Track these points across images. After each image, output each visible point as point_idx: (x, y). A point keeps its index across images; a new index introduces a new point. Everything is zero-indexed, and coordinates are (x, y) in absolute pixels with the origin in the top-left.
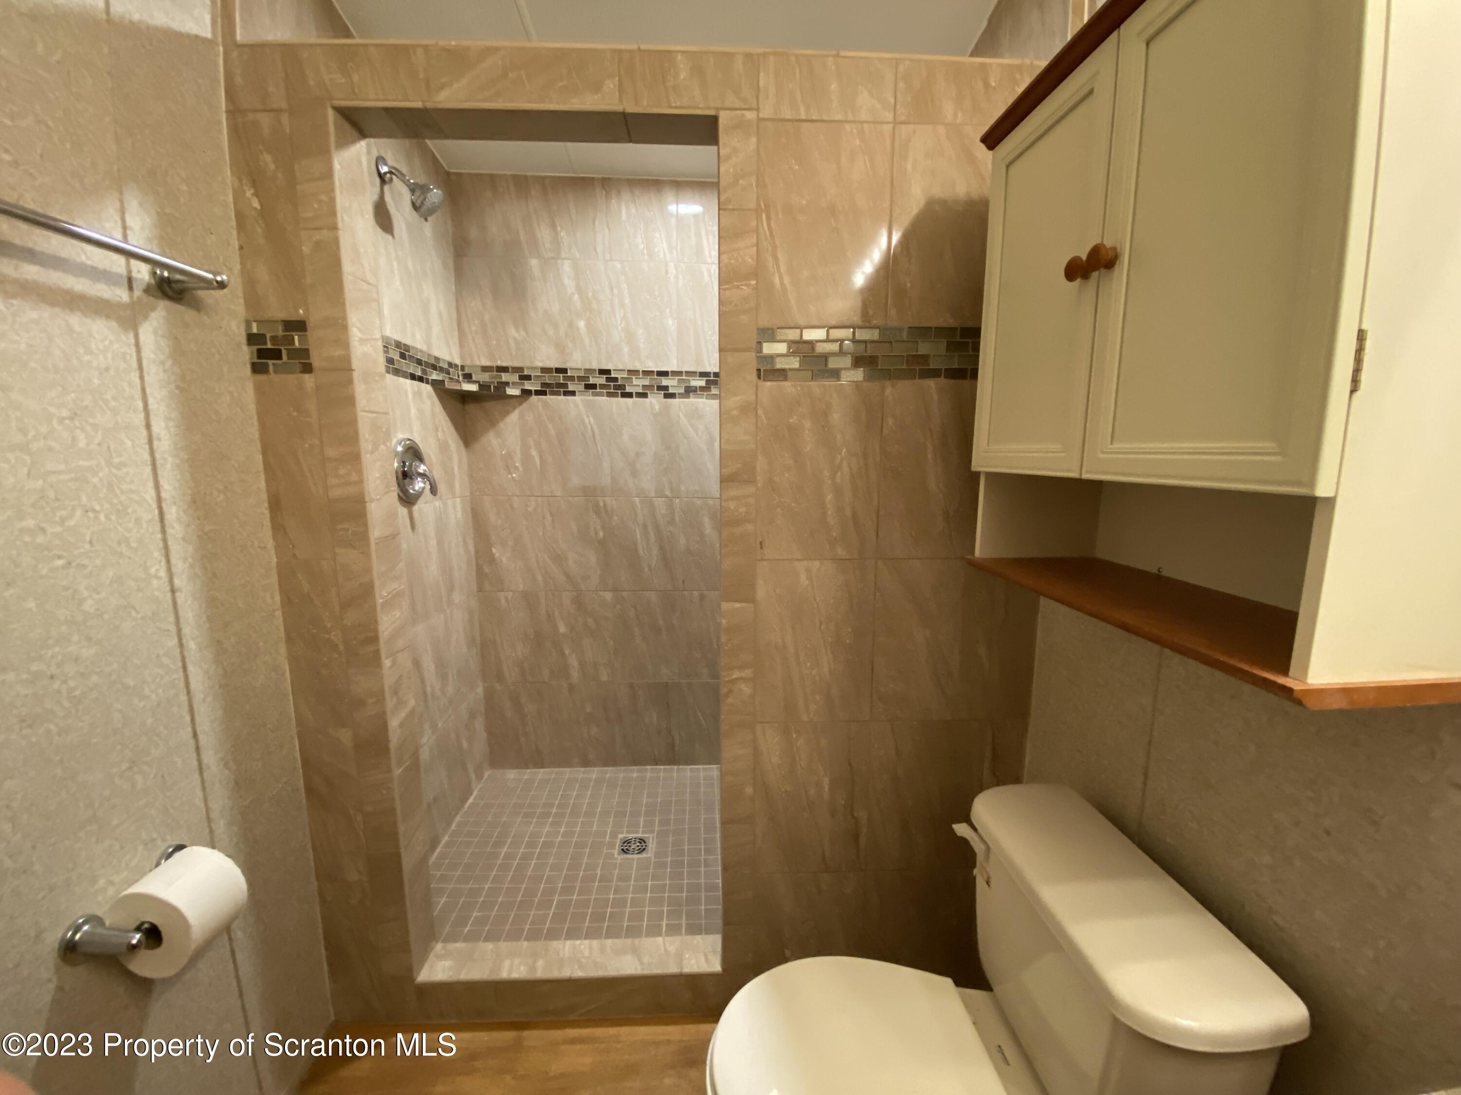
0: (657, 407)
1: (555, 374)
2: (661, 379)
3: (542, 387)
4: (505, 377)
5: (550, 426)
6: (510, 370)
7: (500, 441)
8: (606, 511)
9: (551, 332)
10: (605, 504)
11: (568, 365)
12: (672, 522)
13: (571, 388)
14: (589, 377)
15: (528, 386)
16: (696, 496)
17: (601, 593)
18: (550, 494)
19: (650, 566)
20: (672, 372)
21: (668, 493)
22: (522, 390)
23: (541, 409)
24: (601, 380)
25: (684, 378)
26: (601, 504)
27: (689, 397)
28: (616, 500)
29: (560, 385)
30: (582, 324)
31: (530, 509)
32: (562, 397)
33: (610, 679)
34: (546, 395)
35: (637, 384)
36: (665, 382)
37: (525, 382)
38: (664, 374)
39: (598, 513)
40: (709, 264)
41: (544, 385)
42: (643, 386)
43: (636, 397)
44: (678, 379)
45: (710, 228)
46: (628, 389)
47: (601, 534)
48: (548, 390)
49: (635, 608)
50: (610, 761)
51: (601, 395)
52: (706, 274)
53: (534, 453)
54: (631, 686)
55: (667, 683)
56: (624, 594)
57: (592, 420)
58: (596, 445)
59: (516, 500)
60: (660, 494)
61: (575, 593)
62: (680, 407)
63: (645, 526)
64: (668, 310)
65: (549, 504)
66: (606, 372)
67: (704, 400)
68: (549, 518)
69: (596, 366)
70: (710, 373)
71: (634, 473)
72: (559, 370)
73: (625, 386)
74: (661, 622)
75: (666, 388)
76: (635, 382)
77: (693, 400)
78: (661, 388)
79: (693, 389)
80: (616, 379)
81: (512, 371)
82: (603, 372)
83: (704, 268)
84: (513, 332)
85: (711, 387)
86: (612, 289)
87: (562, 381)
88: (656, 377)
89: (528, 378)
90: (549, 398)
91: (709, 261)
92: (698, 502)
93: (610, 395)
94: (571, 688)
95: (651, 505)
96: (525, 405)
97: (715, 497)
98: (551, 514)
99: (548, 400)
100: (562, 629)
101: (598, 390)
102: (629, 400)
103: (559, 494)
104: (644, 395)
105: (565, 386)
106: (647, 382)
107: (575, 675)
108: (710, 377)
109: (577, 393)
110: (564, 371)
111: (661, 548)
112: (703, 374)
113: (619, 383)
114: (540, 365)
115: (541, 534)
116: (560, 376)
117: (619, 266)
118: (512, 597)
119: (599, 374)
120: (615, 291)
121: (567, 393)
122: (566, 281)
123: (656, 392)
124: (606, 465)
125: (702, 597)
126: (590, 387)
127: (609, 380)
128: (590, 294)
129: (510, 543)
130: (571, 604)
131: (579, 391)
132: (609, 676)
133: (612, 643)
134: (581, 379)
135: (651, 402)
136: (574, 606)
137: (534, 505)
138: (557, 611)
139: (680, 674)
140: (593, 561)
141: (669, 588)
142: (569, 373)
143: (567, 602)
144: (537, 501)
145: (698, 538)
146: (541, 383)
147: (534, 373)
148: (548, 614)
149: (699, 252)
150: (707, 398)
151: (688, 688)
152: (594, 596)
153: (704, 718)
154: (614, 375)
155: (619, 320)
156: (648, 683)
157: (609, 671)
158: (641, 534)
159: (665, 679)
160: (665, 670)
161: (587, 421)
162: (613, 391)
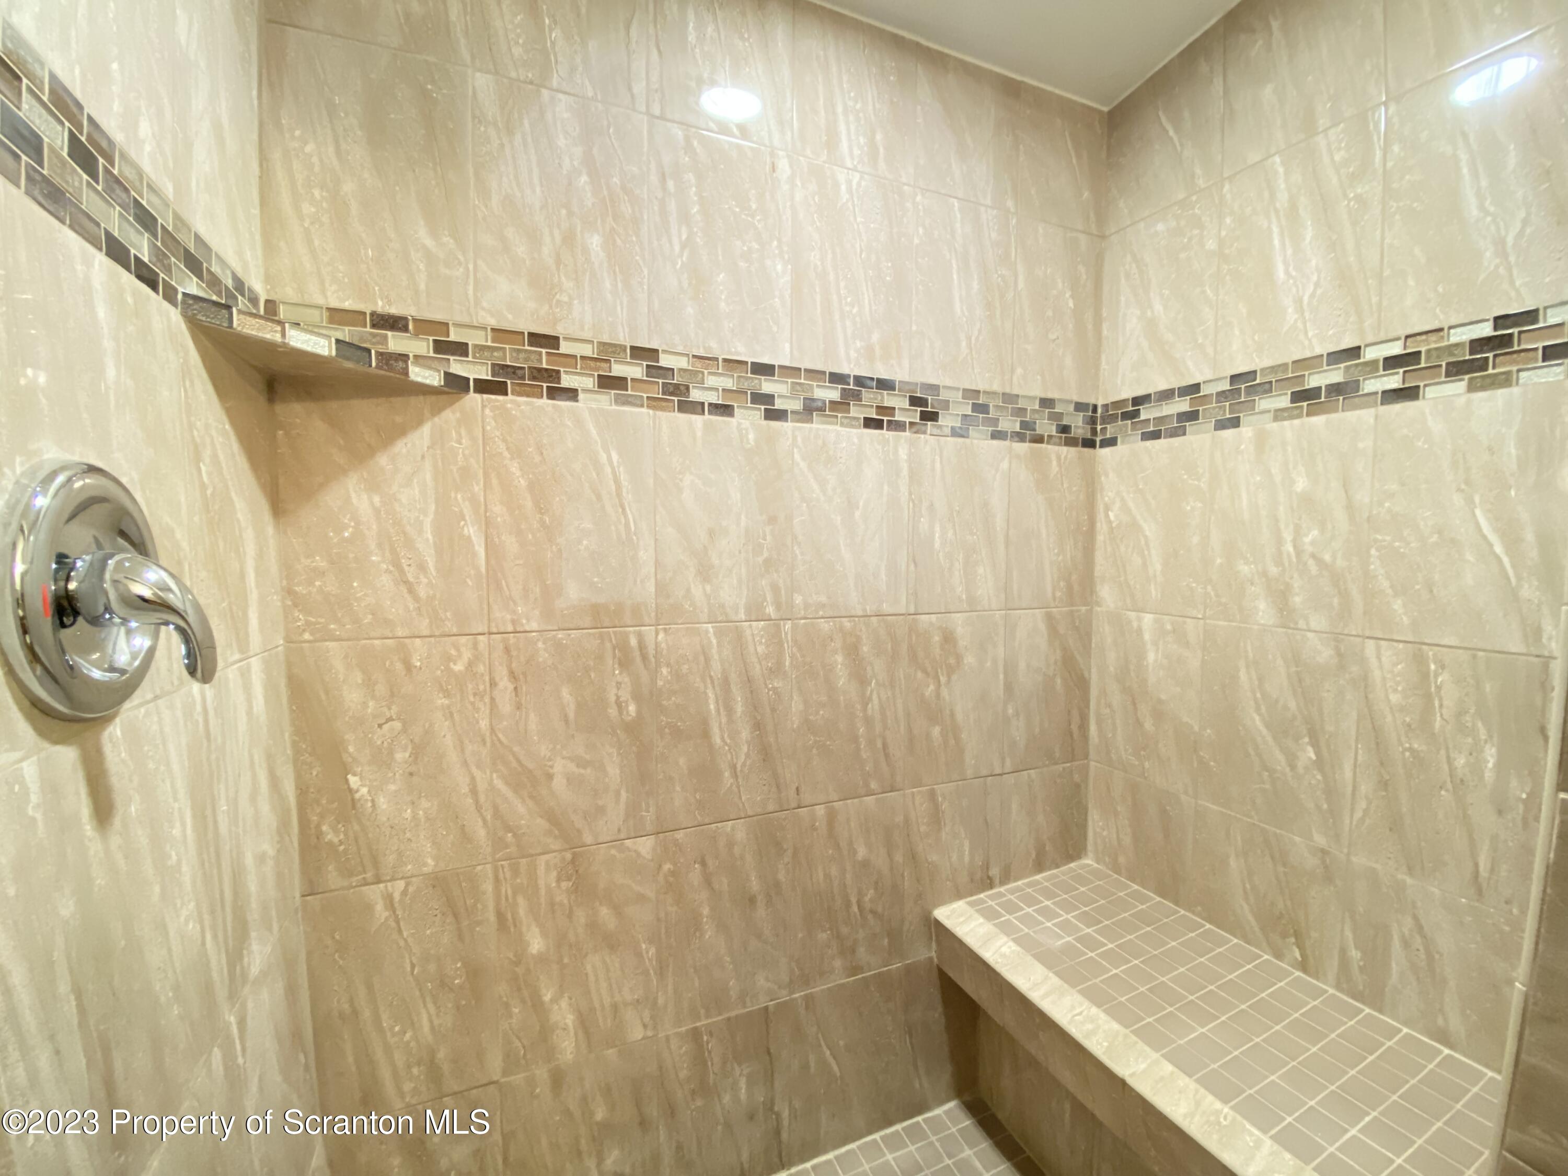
0: (751, 436)
1: (527, 347)
2: (760, 379)
3: (494, 374)
4: (395, 342)
5: (514, 468)
6: (411, 327)
7: (377, 499)
8: (644, 657)
9: (521, 250)
10: (642, 646)
11: (558, 330)
12: (777, 670)
13: (567, 381)
14: (608, 361)
15: (458, 367)
16: (820, 612)
17: (629, 843)
18: (510, 629)
19: (733, 767)
20: (780, 367)
21: (770, 610)
22: (447, 374)
23: (490, 425)
24: (634, 371)
25: (802, 381)
26: (633, 642)
27: (811, 421)
28: (665, 630)
29: (539, 374)
30: (595, 242)
31: (458, 667)
32: (545, 401)
33: (650, 1033)
34: (505, 393)
35: (712, 388)
36: (767, 386)
37: (452, 358)
38: (764, 370)
39: (625, 663)
40: (849, 169)
41: (499, 369)
42: (724, 390)
43: (710, 413)
44: (792, 383)
45: (851, 103)
46: (696, 395)
47: (632, 708)
48: (509, 382)
49: (703, 863)
51: (638, 402)
52: (843, 187)
53: (472, 531)
54: (695, 1035)
55: (766, 1008)
56: (680, 835)
57: (615, 457)
58: (624, 509)
59: (419, 651)
60: (755, 613)
61: (568, 856)
62: (795, 438)
63: (726, 682)
64: (775, 243)
65: (507, 650)
66: (652, 353)
67: (838, 428)
68: (505, 683)
69: (625, 339)
70: (849, 376)
71: (705, 573)
72: (536, 339)
73: (687, 388)
74: (755, 885)
75: (768, 399)
76: (711, 381)
77: (818, 426)
78: (758, 398)
79: (820, 404)
80: (668, 372)
81: (415, 327)
82: (639, 352)
83: (841, 177)
84: (423, 235)
85: (849, 404)
86: (663, 178)
87: (544, 366)
88: (749, 375)
89: (460, 349)
90: (512, 402)
91: (849, 164)
92: (825, 626)
93: (653, 403)
94: (559, 1077)
95: (739, 639)
96: (450, 416)
97: (853, 613)
98: (513, 675)
99: (510, 406)
100: (536, 944)
101: (629, 392)
102: (696, 418)
103: (534, 626)
104: (725, 410)
105: (554, 375)
106: (729, 383)
108: (849, 384)
109: (581, 396)
110: (551, 341)
111: (758, 726)
112: (837, 378)
113: (675, 381)
114: (493, 322)
115: (484, 724)
116: (540, 353)
117: (677, 132)
118: (404, 893)
119: (632, 357)
120: (671, 184)
121: (555, 393)
122: (561, 142)
123: (749, 405)
124: (646, 555)
125: (831, 816)
126: (608, 382)
127: (655, 370)
128: (616, 180)
129: (400, 756)
130: (559, 880)
131: (586, 391)
132: (645, 1026)
133: (652, 951)
134: (592, 364)
135: (739, 424)
136: (565, 885)
137: (467, 655)
138: (522, 903)
139: (791, 981)
140: (613, 771)
141: (771, 807)
142: (565, 348)
143: (547, 878)
144: (475, 646)
145: (824, 699)
146: (493, 365)
147: (473, 339)
148: (500, 916)
149: (832, 144)
150: (842, 425)
151: (807, 1008)
152: (613, 852)
153: (834, 1058)
154: (665, 361)
155: (677, 248)
156: (729, 1019)
157: (647, 1014)
158: (717, 702)
159: (763, 1002)
160: (761, 981)
161: (603, 457)
162: (660, 396)
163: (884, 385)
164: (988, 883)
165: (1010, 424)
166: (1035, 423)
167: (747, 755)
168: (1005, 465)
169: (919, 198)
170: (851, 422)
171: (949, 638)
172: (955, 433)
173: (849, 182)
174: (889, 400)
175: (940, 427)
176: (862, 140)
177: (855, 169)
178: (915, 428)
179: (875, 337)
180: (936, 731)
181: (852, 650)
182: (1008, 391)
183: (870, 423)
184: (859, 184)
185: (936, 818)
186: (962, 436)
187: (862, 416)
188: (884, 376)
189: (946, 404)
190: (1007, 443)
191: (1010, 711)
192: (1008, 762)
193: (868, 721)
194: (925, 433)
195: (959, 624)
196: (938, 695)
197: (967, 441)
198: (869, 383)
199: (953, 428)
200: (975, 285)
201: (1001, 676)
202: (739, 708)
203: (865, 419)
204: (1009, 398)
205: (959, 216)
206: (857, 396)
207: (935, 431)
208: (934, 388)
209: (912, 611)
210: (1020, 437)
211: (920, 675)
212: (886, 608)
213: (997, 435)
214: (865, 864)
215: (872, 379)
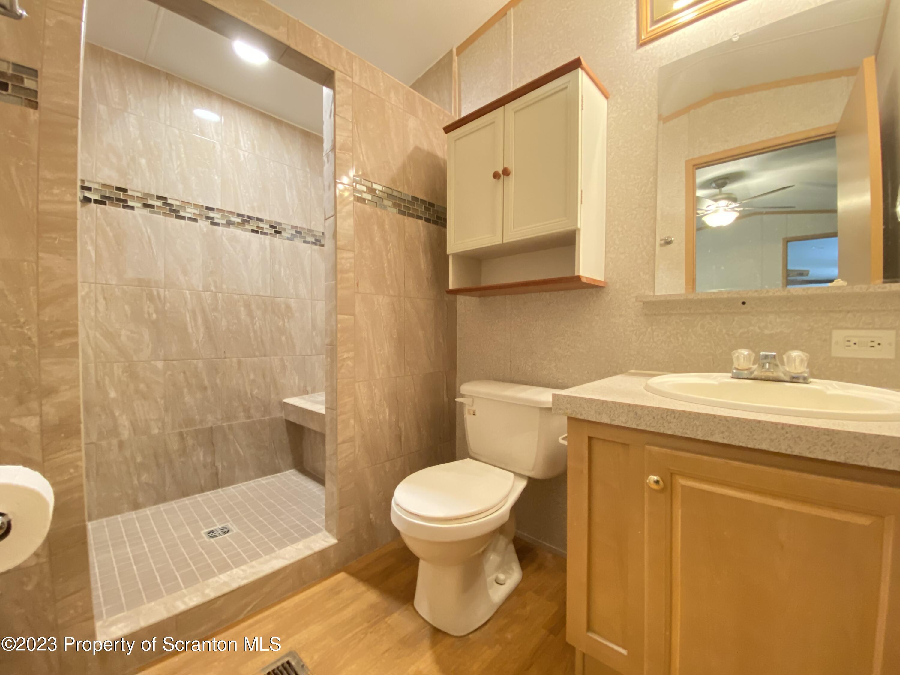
0: (205, 230)
1: (115, 191)
2: (209, 212)
3: (101, 198)
5: (108, 229)
8: (160, 299)
9: (114, 160)
10: (158, 295)
11: (127, 187)
12: (216, 309)
13: (130, 203)
14: (147, 199)
15: (87, 194)
16: (234, 292)
17: (153, 362)
18: (104, 282)
19: (197, 342)
20: (217, 209)
21: (213, 288)
22: (83, 196)
23: (99, 214)
24: (159, 203)
25: (226, 214)
26: (155, 293)
27: (230, 228)
28: (168, 290)
29: (119, 200)
30: (143, 161)
32: (121, 210)
33: (161, 431)
34: (106, 205)
35: (189, 212)
36: (211, 214)
37: (86, 191)
38: (211, 209)
39: (151, 300)
41: (102, 197)
42: (194, 214)
43: (188, 220)
44: (222, 215)
45: (244, 131)
46: (182, 214)
47: (154, 316)
48: (107, 201)
49: (184, 373)
50: (162, 499)
51: (159, 213)
52: (242, 156)
54: (181, 434)
55: (211, 427)
56: (175, 362)
57: (149, 230)
58: (153, 248)
60: (207, 289)
61: (127, 364)
62: (222, 232)
63: (194, 312)
64: (215, 170)
65: (103, 290)
66: (165, 199)
67: (240, 231)
68: (102, 301)
69: (154, 192)
70: (245, 215)
71: (185, 273)
72: (119, 189)
73: (179, 211)
74: (206, 382)
75: (212, 218)
76: (189, 210)
77: (232, 229)
78: (208, 218)
79: (233, 223)
80: (171, 205)
82: (159, 198)
83: (241, 153)
85: (245, 224)
86: (170, 144)
87: (122, 198)
88: (204, 210)
89: (89, 189)
90: (109, 208)
91: (244, 149)
92: (236, 297)
93: (165, 214)
94: (121, 445)
95: (199, 297)
97: (248, 294)
98: (105, 298)
99: (107, 209)
100: (113, 394)
101: (156, 210)
102: (182, 222)
103: (114, 283)
104: (195, 220)
105: (126, 201)
106: (196, 212)
107: (125, 434)
108: (245, 218)
109: (136, 209)
110: (125, 190)
111: (207, 328)
112: (239, 215)
113: (174, 208)
114: (102, 182)
115: (93, 314)
116: (120, 194)
117: (177, 131)
120: (173, 147)
121: (125, 207)
122: (131, 129)
123: (204, 220)
124: (161, 264)
125: (239, 363)
126: (146, 206)
127: (166, 204)
128: (152, 143)
130: (123, 372)
131: (138, 207)
132: (159, 429)
133: (162, 402)
134: (141, 199)
135: (200, 225)
136: (125, 374)
137: (87, 290)
138: (107, 379)
139: (222, 419)
140: (147, 337)
141: (213, 356)
142: (129, 193)
143: (118, 370)
144: (90, 287)
145: (236, 321)
146: (101, 196)
147: (93, 186)
148: (97, 382)
149: (237, 141)
150: (242, 230)
151: (229, 429)
152: (146, 365)
153: (241, 448)
154: (169, 201)
155: (176, 167)
156: (195, 430)
157: (160, 425)
158: (190, 317)
159: (210, 425)
160: (210, 417)
161: (144, 229)
162: (168, 212)
163: (259, 220)
164: (306, 392)
165: (312, 239)
166: (321, 240)
167: (203, 338)
168: (309, 252)
169: (271, 163)
170: (247, 230)
171: (288, 307)
172: (288, 239)
173: (244, 155)
174: (261, 225)
175: (282, 236)
176: (249, 143)
177: (246, 151)
178: (272, 235)
179: (255, 204)
180: (283, 338)
181: (247, 306)
182: (309, 228)
183: (253, 231)
184: (248, 156)
185: (284, 367)
186: (291, 240)
187: (250, 229)
188: (260, 217)
189: (285, 229)
190: (310, 245)
191: (314, 334)
192: (314, 351)
193: (255, 332)
194: (276, 237)
195: (293, 303)
196: (284, 325)
197: (293, 242)
198: (253, 218)
199: (287, 237)
200: (295, 193)
201: (310, 322)
202: (200, 321)
203: (252, 230)
204: (309, 231)
205: (287, 171)
206: (248, 222)
207: (280, 237)
208: (280, 224)
209: (273, 296)
210: (315, 244)
211: (276, 318)
212: (261, 293)
213: (305, 242)
214: (254, 381)
215: (254, 217)
